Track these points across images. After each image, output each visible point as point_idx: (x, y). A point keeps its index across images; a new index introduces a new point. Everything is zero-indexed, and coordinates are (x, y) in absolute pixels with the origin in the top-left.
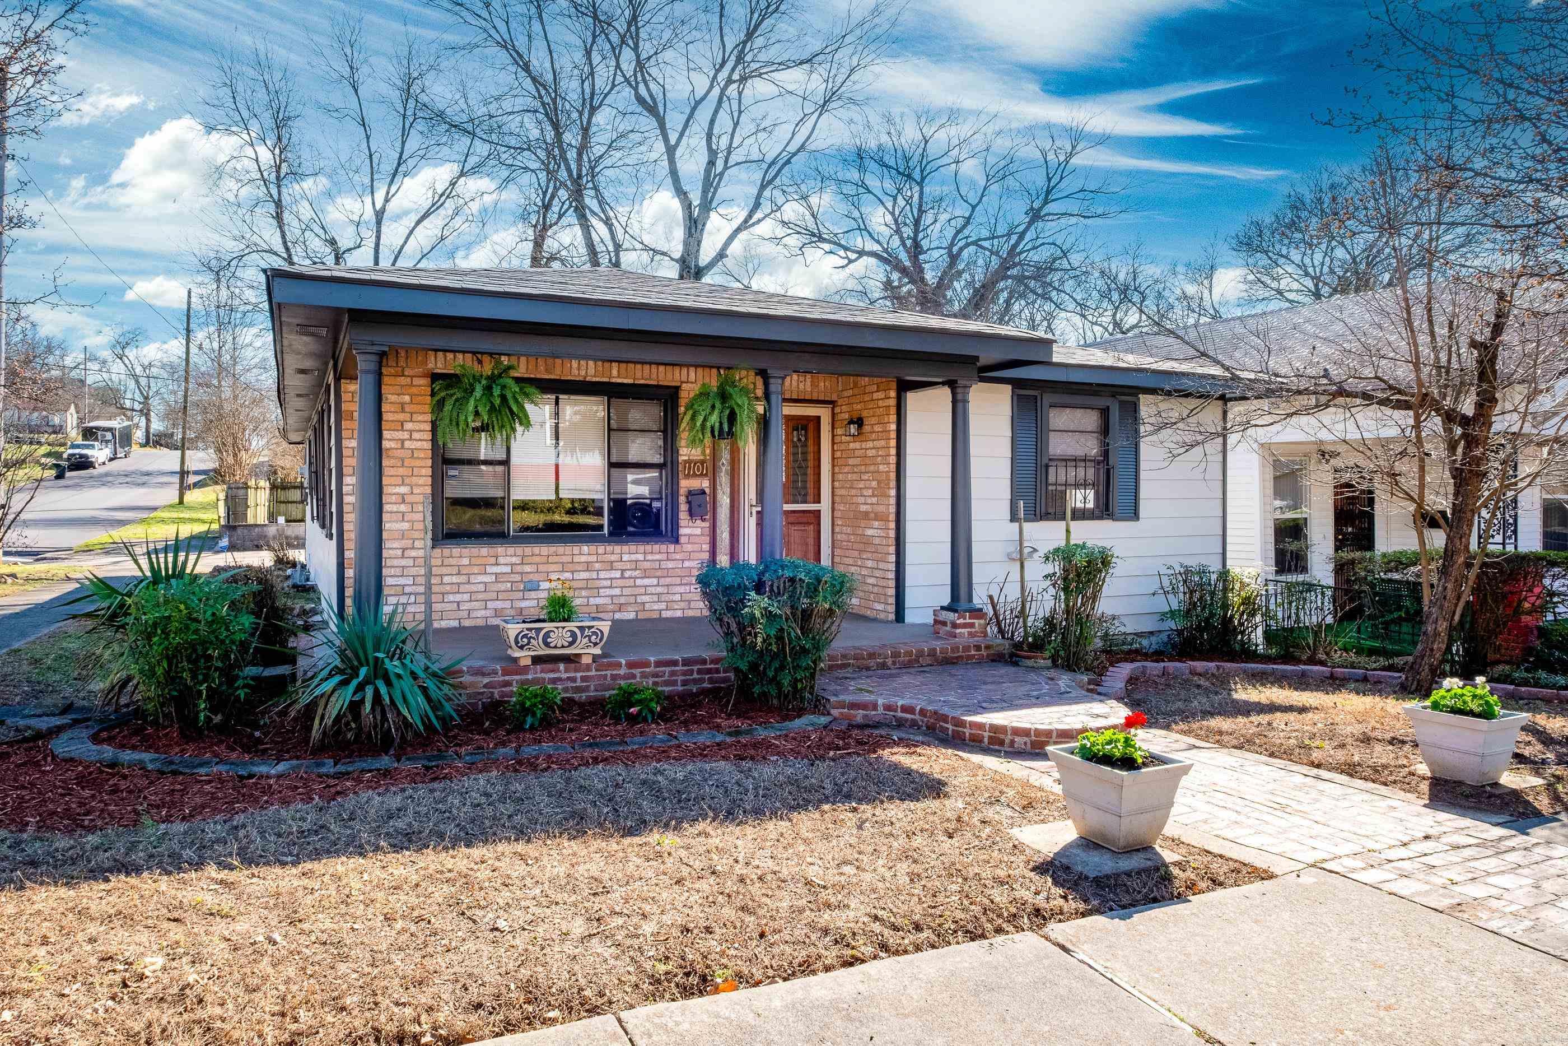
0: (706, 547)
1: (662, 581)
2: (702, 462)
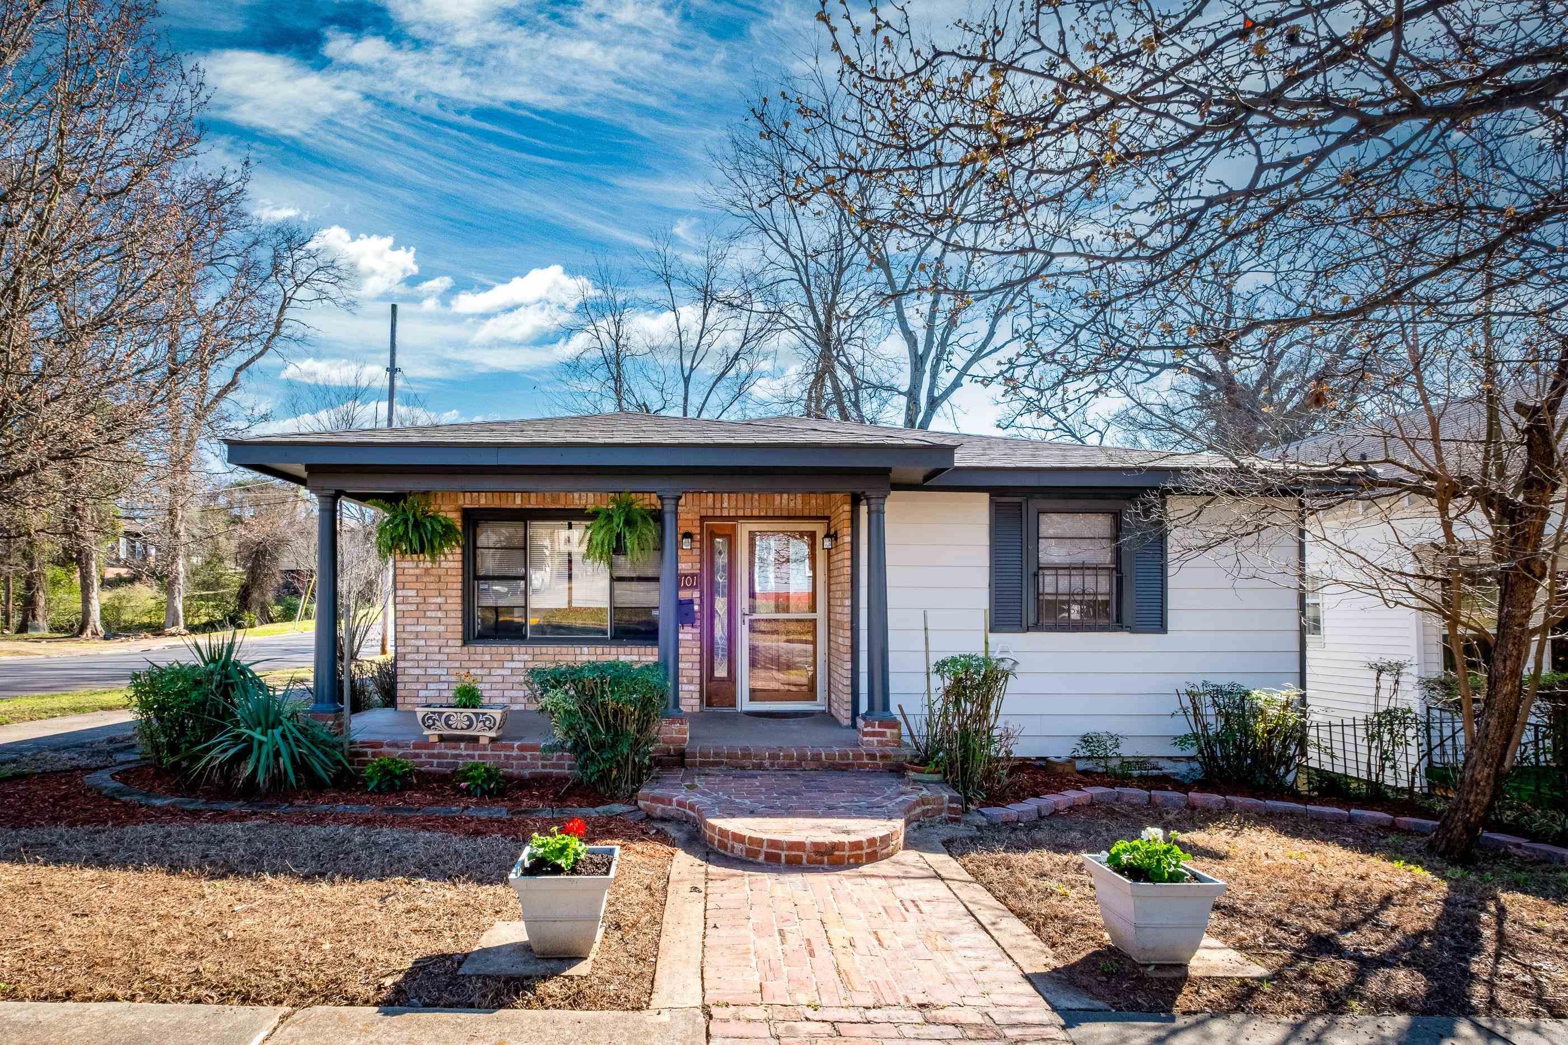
0: (697, 651)
2: (693, 575)
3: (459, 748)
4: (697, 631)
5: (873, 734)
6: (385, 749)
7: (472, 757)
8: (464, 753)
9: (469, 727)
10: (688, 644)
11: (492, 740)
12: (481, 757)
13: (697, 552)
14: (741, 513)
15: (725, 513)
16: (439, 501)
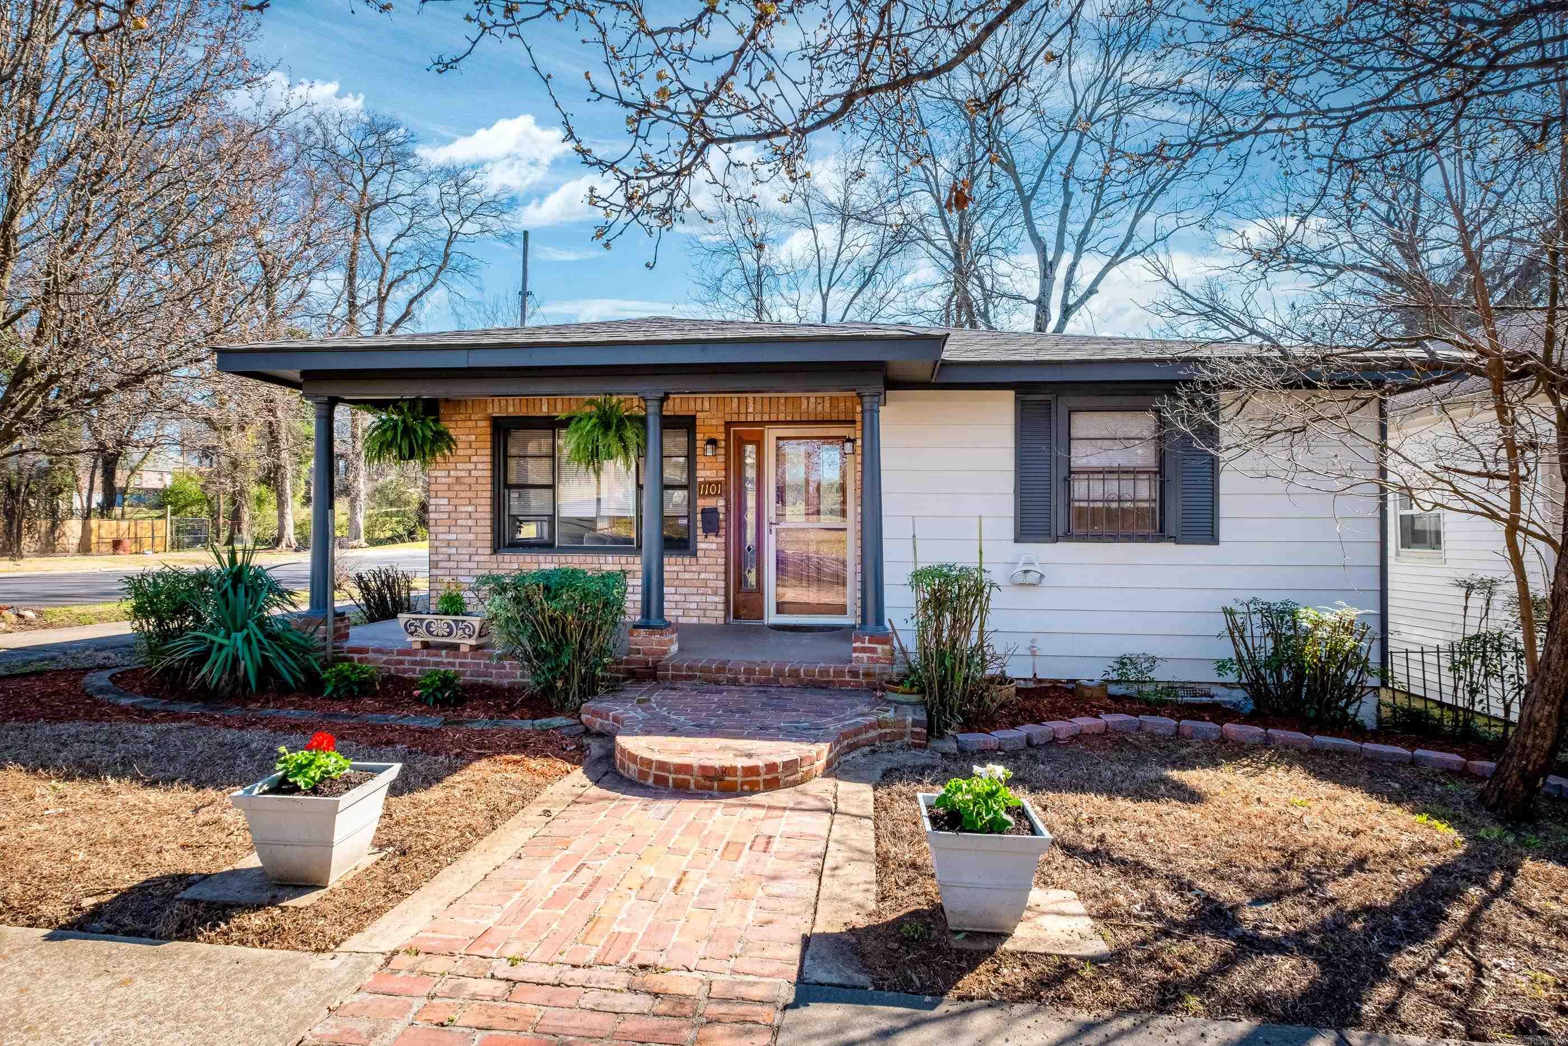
0: (722, 561)
2: (717, 483)
3: (440, 656)
4: (722, 540)
5: (863, 650)
6: (370, 655)
7: (453, 664)
8: (446, 660)
9: (450, 634)
10: (712, 554)
11: (474, 648)
12: (461, 665)
13: (721, 459)
14: (766, 418)
15: (750, 418)
16: (470, 411)
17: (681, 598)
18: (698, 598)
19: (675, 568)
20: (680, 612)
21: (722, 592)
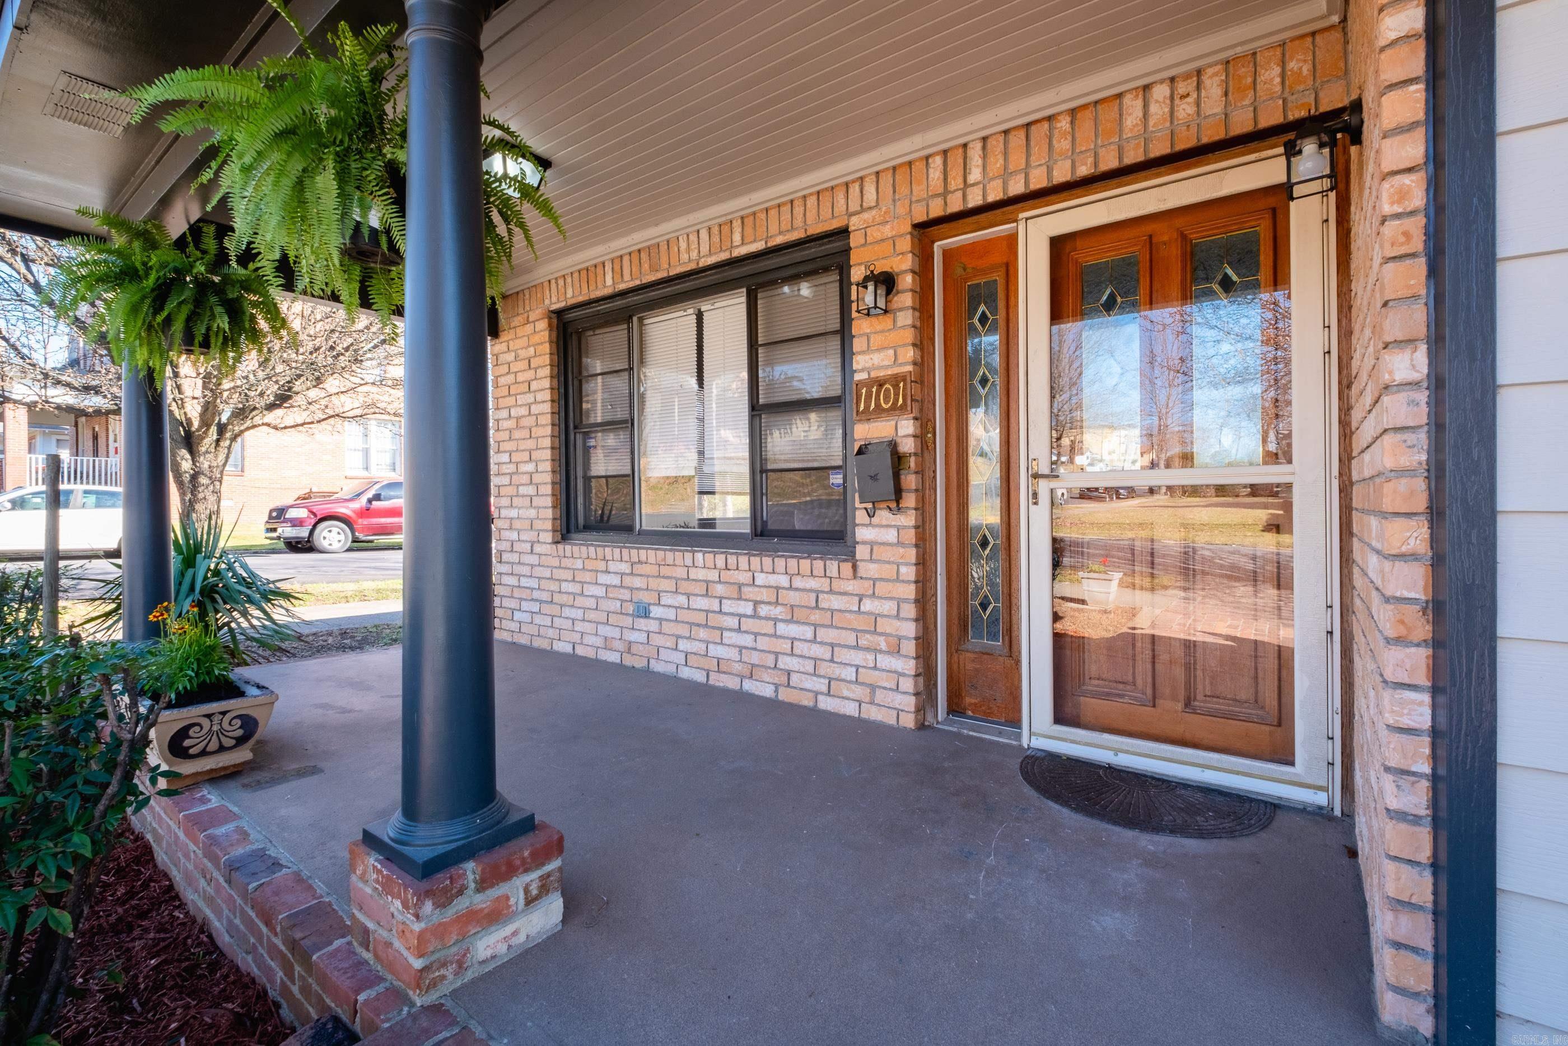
0: (909, 572)
1: (823, 634)
2: (896, 380)
4: (908, 520)
10: (887, 554)
13: (906, 318)
14: (1017, 188)
15: (975, 199)
16: (528, 307)
17: (824, 652)
18: (857, 657)
19: (812, 584)
20: (821, 685)
21: (910, 648)
